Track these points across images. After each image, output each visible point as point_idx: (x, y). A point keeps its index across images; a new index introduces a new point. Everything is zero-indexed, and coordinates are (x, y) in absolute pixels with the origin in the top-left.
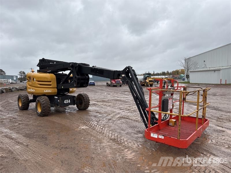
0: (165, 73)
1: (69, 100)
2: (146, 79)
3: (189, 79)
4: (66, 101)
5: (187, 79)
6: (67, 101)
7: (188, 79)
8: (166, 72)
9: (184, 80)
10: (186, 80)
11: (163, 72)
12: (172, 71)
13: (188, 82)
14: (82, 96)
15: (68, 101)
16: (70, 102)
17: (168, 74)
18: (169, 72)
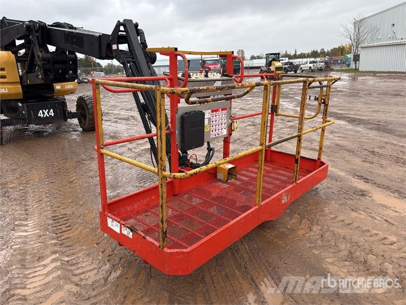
0: (317, 52)
1: (52, 110)
2: (270, 65)
3: (358, 62)
4: (44, 113)
5: (354, 63)
6: (46, 113)
7: (356, 63)
8: (319, 51)
9: (349, 65)
10: (353, 66)
11: (314, 51)
12: (332, 48)
13: (356, 69)
14: (84, 100)
15: (48, 113)
16: (53, 114)
17: (323, 53)
18: (326, 50)
